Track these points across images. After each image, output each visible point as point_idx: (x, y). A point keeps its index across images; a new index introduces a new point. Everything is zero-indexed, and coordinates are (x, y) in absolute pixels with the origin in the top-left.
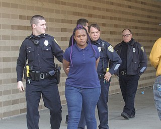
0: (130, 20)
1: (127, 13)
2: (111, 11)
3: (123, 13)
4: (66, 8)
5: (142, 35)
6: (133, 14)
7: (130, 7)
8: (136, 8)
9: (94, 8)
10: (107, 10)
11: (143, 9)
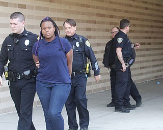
0: (146, 20)
1: (144, 14)
2: (130, 12)
3: (140, 13)
4: (90, 10)
5: (158, 33)
6: (149, 15)
7: (146, 9)
8: (152, 9)
9: (115, 10)
10: (126, 12)
11: (157, 10)
